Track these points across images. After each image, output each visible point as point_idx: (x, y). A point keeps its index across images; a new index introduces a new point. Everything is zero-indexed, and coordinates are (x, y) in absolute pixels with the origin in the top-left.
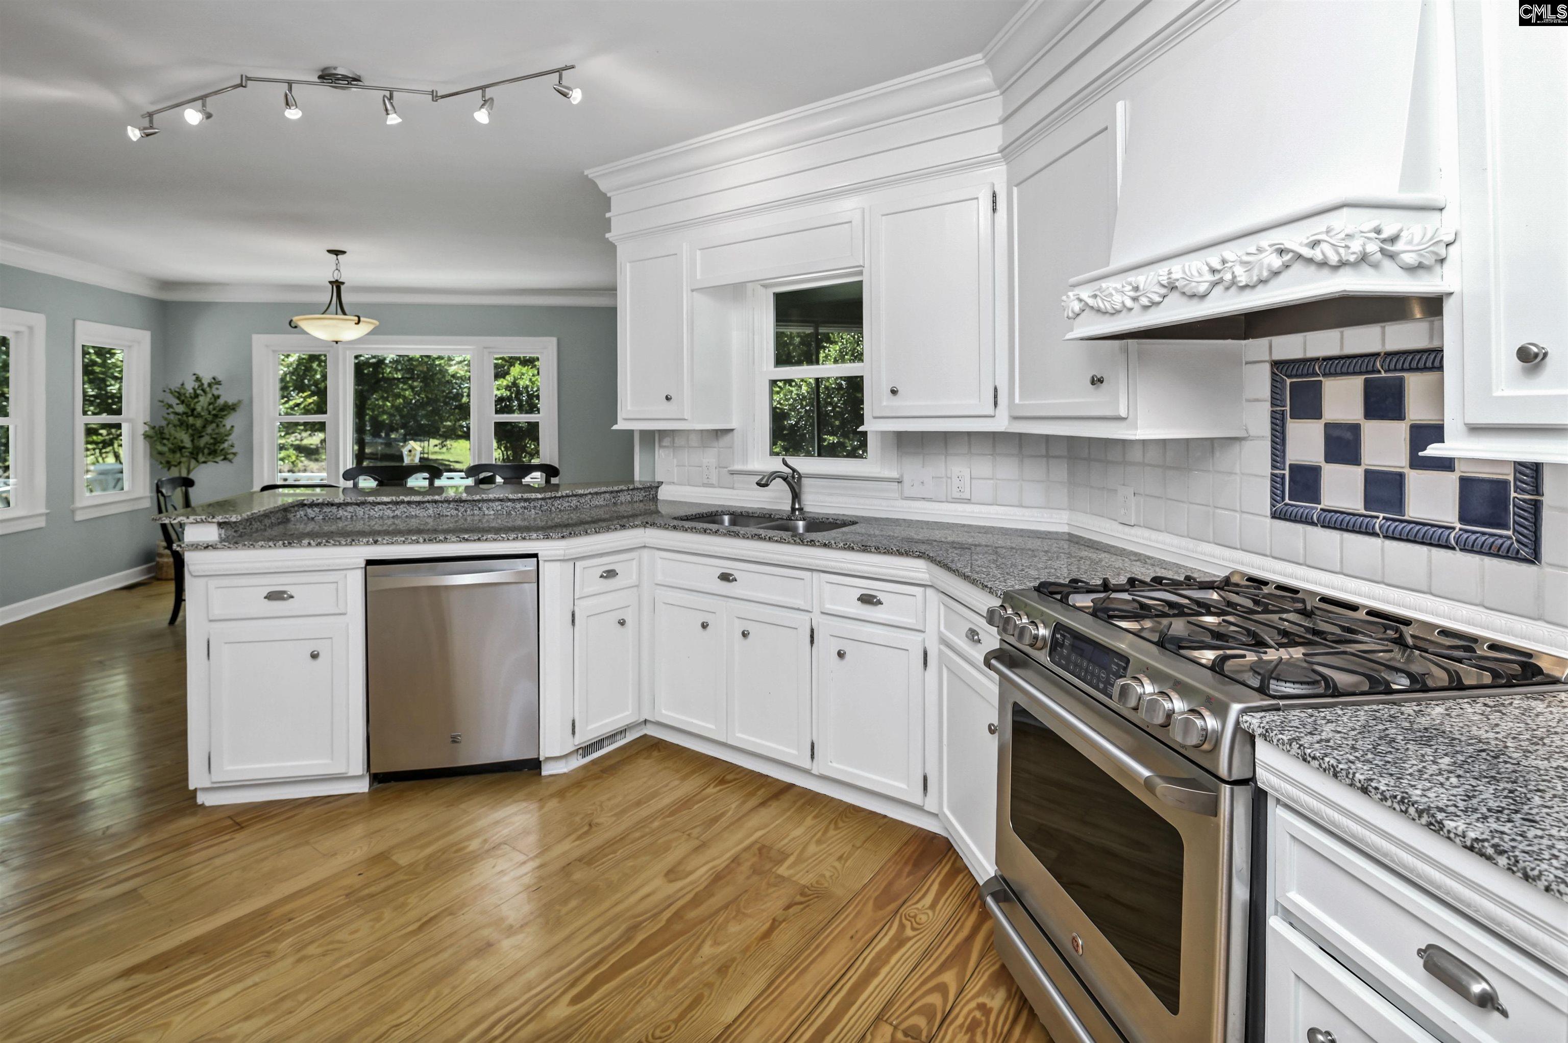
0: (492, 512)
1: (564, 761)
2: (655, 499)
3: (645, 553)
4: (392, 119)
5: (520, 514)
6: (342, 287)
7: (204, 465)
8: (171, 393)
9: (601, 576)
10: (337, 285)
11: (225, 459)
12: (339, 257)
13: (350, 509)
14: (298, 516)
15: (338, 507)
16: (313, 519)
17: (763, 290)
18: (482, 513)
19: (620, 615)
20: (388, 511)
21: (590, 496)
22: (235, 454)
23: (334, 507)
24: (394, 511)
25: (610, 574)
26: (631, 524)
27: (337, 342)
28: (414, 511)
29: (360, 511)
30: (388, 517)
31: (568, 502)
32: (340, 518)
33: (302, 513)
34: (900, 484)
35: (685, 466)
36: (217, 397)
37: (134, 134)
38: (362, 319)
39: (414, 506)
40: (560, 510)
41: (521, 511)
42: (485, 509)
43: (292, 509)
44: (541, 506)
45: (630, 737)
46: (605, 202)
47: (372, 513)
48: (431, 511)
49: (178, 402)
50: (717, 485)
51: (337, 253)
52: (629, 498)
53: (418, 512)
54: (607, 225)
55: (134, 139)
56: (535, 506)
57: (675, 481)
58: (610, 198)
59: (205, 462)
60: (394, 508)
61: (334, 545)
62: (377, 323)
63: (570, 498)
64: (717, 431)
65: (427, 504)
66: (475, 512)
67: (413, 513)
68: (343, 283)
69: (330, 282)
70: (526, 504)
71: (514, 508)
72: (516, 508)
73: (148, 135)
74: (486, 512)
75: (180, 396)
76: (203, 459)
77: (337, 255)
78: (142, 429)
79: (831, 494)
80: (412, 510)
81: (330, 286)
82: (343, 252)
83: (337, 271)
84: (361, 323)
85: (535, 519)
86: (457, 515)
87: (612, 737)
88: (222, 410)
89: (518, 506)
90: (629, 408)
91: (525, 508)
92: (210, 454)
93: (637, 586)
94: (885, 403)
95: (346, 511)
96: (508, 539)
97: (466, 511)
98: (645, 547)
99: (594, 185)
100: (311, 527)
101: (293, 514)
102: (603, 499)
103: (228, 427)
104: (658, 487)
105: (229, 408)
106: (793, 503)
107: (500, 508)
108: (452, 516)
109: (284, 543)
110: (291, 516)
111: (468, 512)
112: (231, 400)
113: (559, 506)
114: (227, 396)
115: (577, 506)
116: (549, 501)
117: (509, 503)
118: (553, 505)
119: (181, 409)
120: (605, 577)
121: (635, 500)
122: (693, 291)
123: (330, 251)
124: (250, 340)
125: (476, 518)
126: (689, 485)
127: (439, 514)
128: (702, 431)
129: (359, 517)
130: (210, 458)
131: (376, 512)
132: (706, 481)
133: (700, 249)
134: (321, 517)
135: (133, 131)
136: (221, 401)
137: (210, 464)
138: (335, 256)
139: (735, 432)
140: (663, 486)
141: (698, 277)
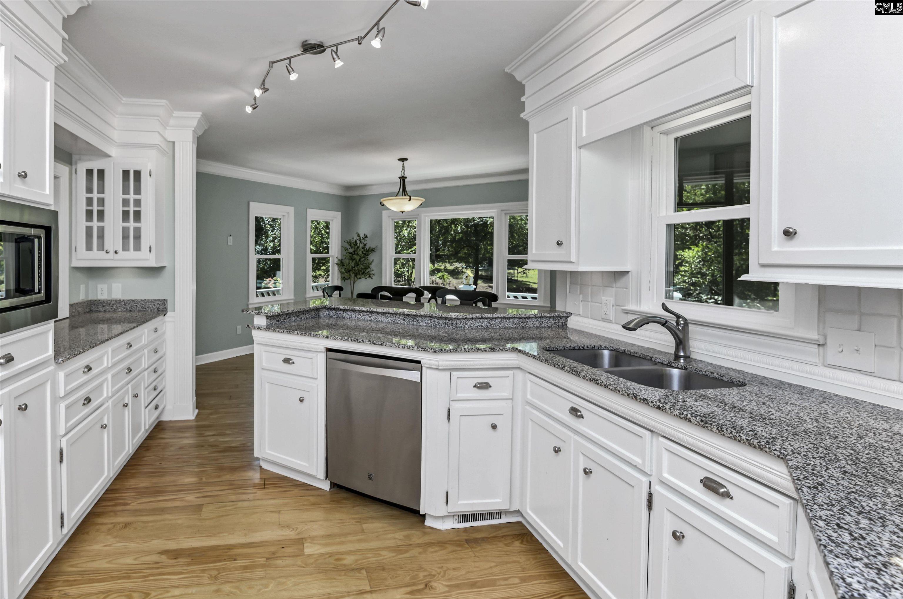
0: (425, 324)
1: (441, 520)
2: (564, 326)
3: (518, 373)
4: (338, 64)
5: (442, 328)
6: (406, 180)
7: (360, 280)
8: (348, 243)
9: (475, 386)
10: (403, 179)
11: (369, 277)
12: (404, 162)
13: (349, 313)
14: (325, 315)
15: (344, 311)
16: (332, 316)
17: (663, 137)
18: (419, 325)
19: (494, 420)
20: (367, 316)
21: (500, 320)
22: (374, 274)
23: (342, 311)
24: (370, 317)
25: (485, 386)
26: (502, 348)
27: (402, 212)
28: (381, 318)
29: (354, 315)
30: (367, 321)
31: (480, 322)
32: (344, 318)
33: (327, 313)
34: (821, 348)
35: (589, 302)
36: (365, 245)
37: (249, 109)
38: (412, 198)
39: (381, 315)
40: (473, 329)
41: (443, 326)
42: (420, 322)
43: (322, 310)
44: (456, 323)
45: (504, 520)
46: (520, 89)
47: (359, 317)
48: (389, 319)
49: (350, 247)
50: (613, 321)
51: (403, 160)
52: (537, 324)
53: (383, 319)
54: (522, 107)
55: (250, 112)
56: (452, 324)
57: (581, 313)
58: (524, 85)
59: (360, 278)
60: (370, 315)
61: (308, 336)
62: (424, 200)
63: (481, 320)
64: (615, 272)
65: (388, 314)
66: (415, 323)
67: (380, 320)
68: (406, 177)
69: (400, 178)
70: (447, 321)
71: (439, 323)
72: (440, 323)
73: (254, 108)
74: (421, 324)
75: (350, 243)
76: (359, 277)
77: (403, 162)
78: (336, 261)
79: (728, 346)
80: (379, 317)
81: (400, 180)
82: (406, 159)
83: (403, 171)
84: (411, 200)
85: (452, 333)
86: (404, 324)
87: (488, 515)
88: (368, 251)
89: (441, 322)
90: (534, 252)
91: (445, 324)
92: (362, 274)
93: (512, 399)
94: (775, 248)
95: (347, 314)
96: (399, 347)
97: (409, 322)
98: (519, 368)
99: (513, 77)
100: (330, 321)
101: (322, 313)
102: (511, 323)
103: (371, 260)
104: (568, 317)
105: (373, 250)
106: (677, 350)
107: (429, 322)
108: (401, 324)
109: (287, 331)
110: (321, 314)
111: (411, 323)
112: (373, 246)
113: (472, 325)
114: (370, 244)
115: (487, 326)
116: (463, 321)
117: (436, 319)
118: (466, 324)
119: (351, 250)
120: (478, 388)
121: (543, 325)
122: (580, 148)
123: (399, 160)
124: (382, 213)
125: (415, 327)
126: (592, 318)
127: (394, 322)
128: (602, 272)
129: (353, 318)
130: (363, 276)
131: (362, 316)
132: (604, 317)
133: (585, 110)
134: (336, 316)
135: (248, 108)
136: (367, 247)
137: (363, 279)
138: (402, 162)
139: (630, 274)
140: (572, 316)
141: (584, 134)
